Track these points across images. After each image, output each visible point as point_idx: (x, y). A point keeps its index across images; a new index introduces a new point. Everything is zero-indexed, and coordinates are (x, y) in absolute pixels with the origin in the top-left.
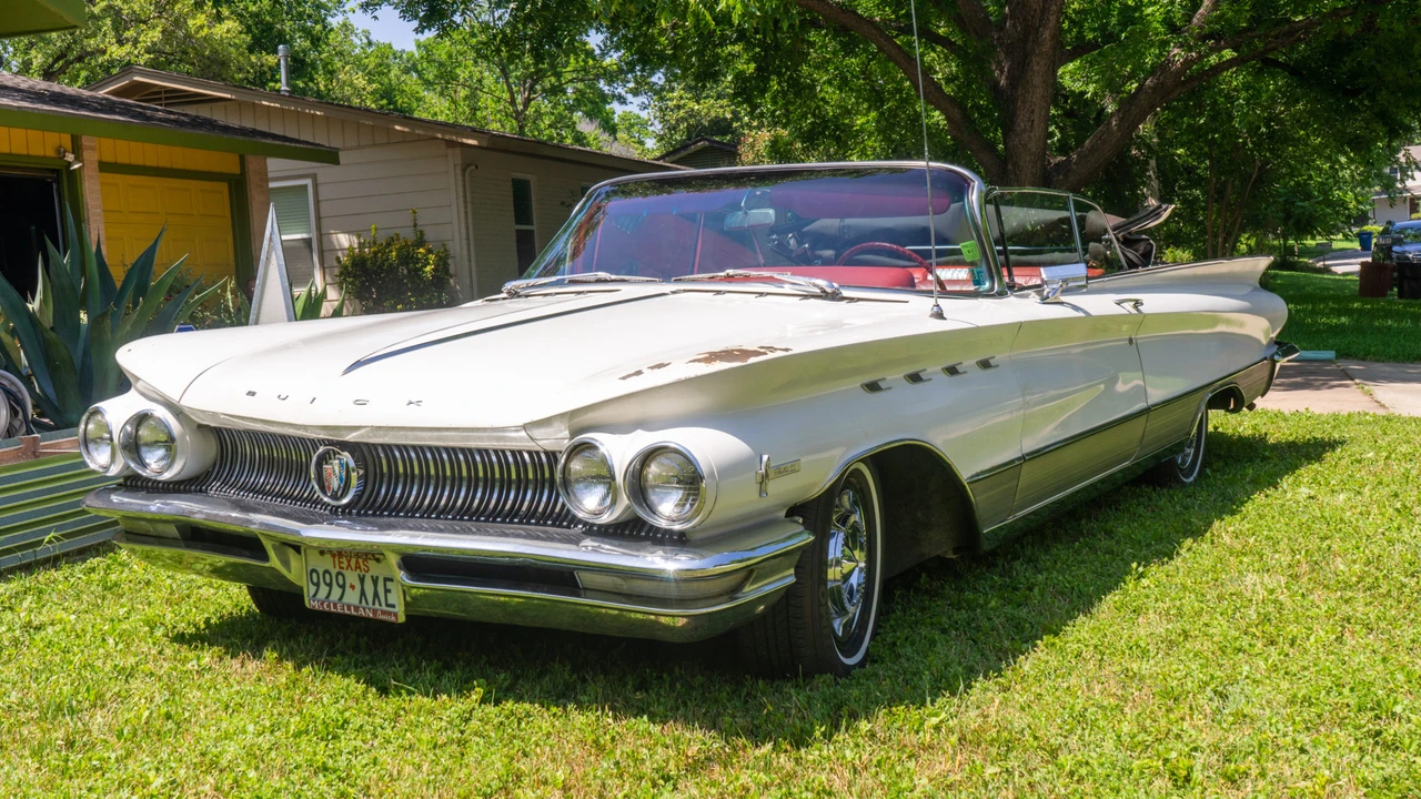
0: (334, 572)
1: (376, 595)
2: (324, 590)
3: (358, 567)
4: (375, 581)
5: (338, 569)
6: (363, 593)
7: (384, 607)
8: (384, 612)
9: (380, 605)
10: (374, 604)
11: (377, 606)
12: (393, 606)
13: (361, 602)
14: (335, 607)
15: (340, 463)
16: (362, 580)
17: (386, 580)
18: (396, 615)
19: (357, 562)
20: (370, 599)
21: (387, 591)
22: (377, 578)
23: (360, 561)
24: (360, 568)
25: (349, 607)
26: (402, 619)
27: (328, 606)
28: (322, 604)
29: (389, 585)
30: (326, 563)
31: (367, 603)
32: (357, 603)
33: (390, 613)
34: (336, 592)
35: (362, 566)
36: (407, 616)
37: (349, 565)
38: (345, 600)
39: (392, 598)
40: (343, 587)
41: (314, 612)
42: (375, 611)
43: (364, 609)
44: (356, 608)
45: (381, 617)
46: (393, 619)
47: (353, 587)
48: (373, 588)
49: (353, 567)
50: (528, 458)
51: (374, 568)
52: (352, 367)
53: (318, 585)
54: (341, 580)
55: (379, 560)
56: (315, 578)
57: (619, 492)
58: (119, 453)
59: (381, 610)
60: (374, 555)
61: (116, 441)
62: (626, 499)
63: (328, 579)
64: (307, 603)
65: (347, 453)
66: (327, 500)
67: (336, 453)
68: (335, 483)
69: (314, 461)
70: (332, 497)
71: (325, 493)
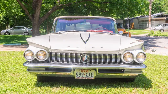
0: (81, 73)
1: (89, 75)
2: (79, 76)
4: (89, 74)
5: (82, 72)
6: (87, 75)
7: (91, 77)
8: (91, 78)
14: (81, 78)
16: (87, 74)
17: (92, 73)
18: (93, 78)
19: (86, 71)
21: (92, 75)
25: (84, 78)
26: (94, 78)
27: (80, 78)
29: (92, 74)
30: (80, 71)
32: (85, 77)
34: (81, 76)
37: (84, 71)
39: (92, 76)
40: (83, 75)
41: (77, 79)
42: (89, 78)
43: (87, 78)
44: (85, 78)
45: (90, 79)
46: (92, 79)
47: (85, 75)
49: (85, 71)
50: (115, 55)
51: (89, 72)
52: (85, 42)
53: (78, 75)
54: (83, 74)
55: (91, 70)
56: (77, 74)
57: (134, 58)
58: (35, 57)
59: (90, 78)
60: (90, 70)
61: (35, 55)
62: (135, 59)
63: (80, 74)
64: (75, 78)
65: (88, 55)
66: (83, 62)
67: (86, 55)
68: (85, 60)
69: (81, 57)
70: (84, 62)
71: (83, 61)
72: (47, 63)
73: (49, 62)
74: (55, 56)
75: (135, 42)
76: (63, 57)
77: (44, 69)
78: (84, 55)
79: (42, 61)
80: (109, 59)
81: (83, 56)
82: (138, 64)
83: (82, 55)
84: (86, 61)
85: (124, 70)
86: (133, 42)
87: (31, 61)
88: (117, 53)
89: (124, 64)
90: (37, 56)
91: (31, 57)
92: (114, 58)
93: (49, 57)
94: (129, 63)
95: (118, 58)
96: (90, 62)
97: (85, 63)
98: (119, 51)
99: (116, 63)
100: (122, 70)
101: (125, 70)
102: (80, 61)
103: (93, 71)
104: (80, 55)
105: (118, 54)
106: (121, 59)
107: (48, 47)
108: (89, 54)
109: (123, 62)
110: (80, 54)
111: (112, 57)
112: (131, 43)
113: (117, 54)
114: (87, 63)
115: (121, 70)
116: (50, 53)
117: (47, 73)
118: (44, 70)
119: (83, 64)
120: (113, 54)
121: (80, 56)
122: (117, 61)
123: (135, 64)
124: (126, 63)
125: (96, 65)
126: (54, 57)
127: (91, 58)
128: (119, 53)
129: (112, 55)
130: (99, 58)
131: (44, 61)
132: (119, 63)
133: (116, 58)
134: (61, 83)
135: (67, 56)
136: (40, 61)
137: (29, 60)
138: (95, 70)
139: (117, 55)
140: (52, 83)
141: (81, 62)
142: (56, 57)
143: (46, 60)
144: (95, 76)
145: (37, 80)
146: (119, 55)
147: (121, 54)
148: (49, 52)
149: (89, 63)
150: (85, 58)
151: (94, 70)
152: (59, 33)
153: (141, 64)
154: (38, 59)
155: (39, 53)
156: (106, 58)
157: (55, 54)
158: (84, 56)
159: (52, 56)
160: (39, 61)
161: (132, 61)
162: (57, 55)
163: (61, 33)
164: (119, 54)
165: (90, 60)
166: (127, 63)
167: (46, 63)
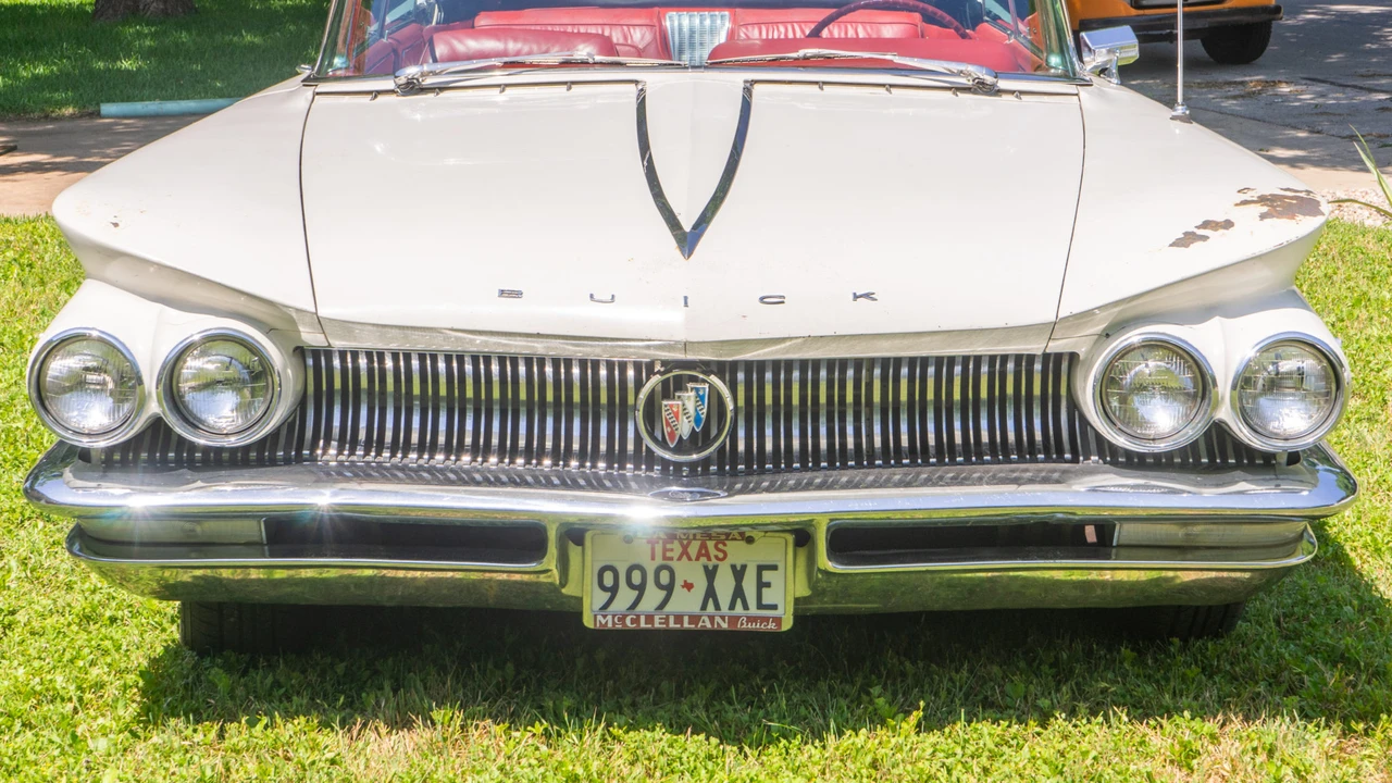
0: (651, 568)
1: (738, 593)
2: (625, 596)
3: (703, 552)
4: (739, 573)
5: (659, 561)
6: (711, 593)
7: (753, 610)
8: (751, 619)
9: (746, 607)
10: (732, 607)
11: (739, 609)
12: (774, 607)
13: (704, 607)
15: (698, 395)
16: (711, 574)
17: (761, 569)
18: (778, 620)
19: (704, 546)
20: (724, 601)
21: (762, 585)
22: (744, 567)
23: (711, 544)
24: (708, 556)
25: (679, 618)
26: (787, 624)
27: (636, 620)
28: (623, 619)
29: (767, 576)
31: (717, 607)
32: (696, 609)
33: (765, 619)
34: (653, 596)
35: (713, 552)
36: (799, 618)
37: (685, 553)
38: (668, 608)
39: (769, 596)
40: (669, 589)
41: (602, 635)
42: (734, 619)
43: (712, 618)
44: (694, 619)
45: (743, 627)
46: (772, 626)
47: (688, 586)
48: (732, 583)
50: (1010, 366)
51: (737, 553)
52: (687, 241)
53: (614, 590)
54: (665, 578)
55: (750, 540)
56: (608, 579)
57: (1216, 406)
58: (154, 407)
59: (747, 616)
60: (743, 533)
61: (150, 382)
62: (1225, 413)
63: (636, 578)
64: (588, 622)
65: (714, 379)
66: (668, 456)
67: (694, 379)
68: (685, 428)
69: (643, 395)
70: (679, 449)
71: (663, 444)
72: (287, 461)
73: (299, 459)
74: (364, 383)
75: (1228, 224)
76: (456, 405)
77: (256, 530)
78: (679, 384)
79: (233, 451)
80: (944, 409)
81: (666, 395)
82: (1261, 464)
83: (651, 371)
84: (699, 439)
85: (1105, 528)
86: (1206, 224)
87: (110, 451)
88: (1035, 347)
89: (1114, 463)
90: (173, 397)
91: (114, 411)
92: (997, 402)
93: (302, 404)
94: (1170, 455)
95: (1050, 400)
96: (741, 447)
97: (692, 465)
98: (1051, 329)
99: (1027, 451)
100: (1090, 534)
101: (1123, 533)
102: (630, 447)
103: (778, 550)
104: (631, 373)
105: (1046, 357)
106: (1074, 406)
107: (293, 295)
108: (734, 365)
109: (1099, 438)
110: (637, 366)
111: (984, 394)
112: (1188, 239)
113: (1031, 359)
114: (706, 462)
115: (1078, 527)
116: (316, 353)
117: (279, 574)
118: (250, 547)
119: (672, 471)
120: (992, 359)
121: (639, 385)
122: (1038, 436)
123: (1224, 468)
124: (1129, 454)
125: (808, 486)
126: (351, 397)
127: (753, 413)
128: (1055, 346)
129: (985, 369)
130: (836, 410)
131: (247, 449)
132: (1053, 449)
133: (1024, 402)
134: (443, 670)
135: (496, 394)
136: (206, 450)
137: (85, 442)
138: (802, 536)
139: (1038, 367)
140: (340, 668)
141: (651, 459)
142: (378, 399)
143: (274, 436)
144: (797, 601)
145: (174, 633)
146: (1060, 366)
147: (1073, 357)
148: (300, 352)
149: (727, 457)
150: (684, 412)
151: (791, 538)
152: (412, 88)
153: (1294, 458)
154: (179, 429)
155: (192, 364)
156: (917, 408)
157: (370, 371)
158: (672, 388)
159: (338, 384)
160: (193, 447)
161: (1193, 432)
162: (383, 372)
163: (429, 81)
164: (1059, 357)
165: (741, 433)
166: (1142, 456)
167: (273, 462)
